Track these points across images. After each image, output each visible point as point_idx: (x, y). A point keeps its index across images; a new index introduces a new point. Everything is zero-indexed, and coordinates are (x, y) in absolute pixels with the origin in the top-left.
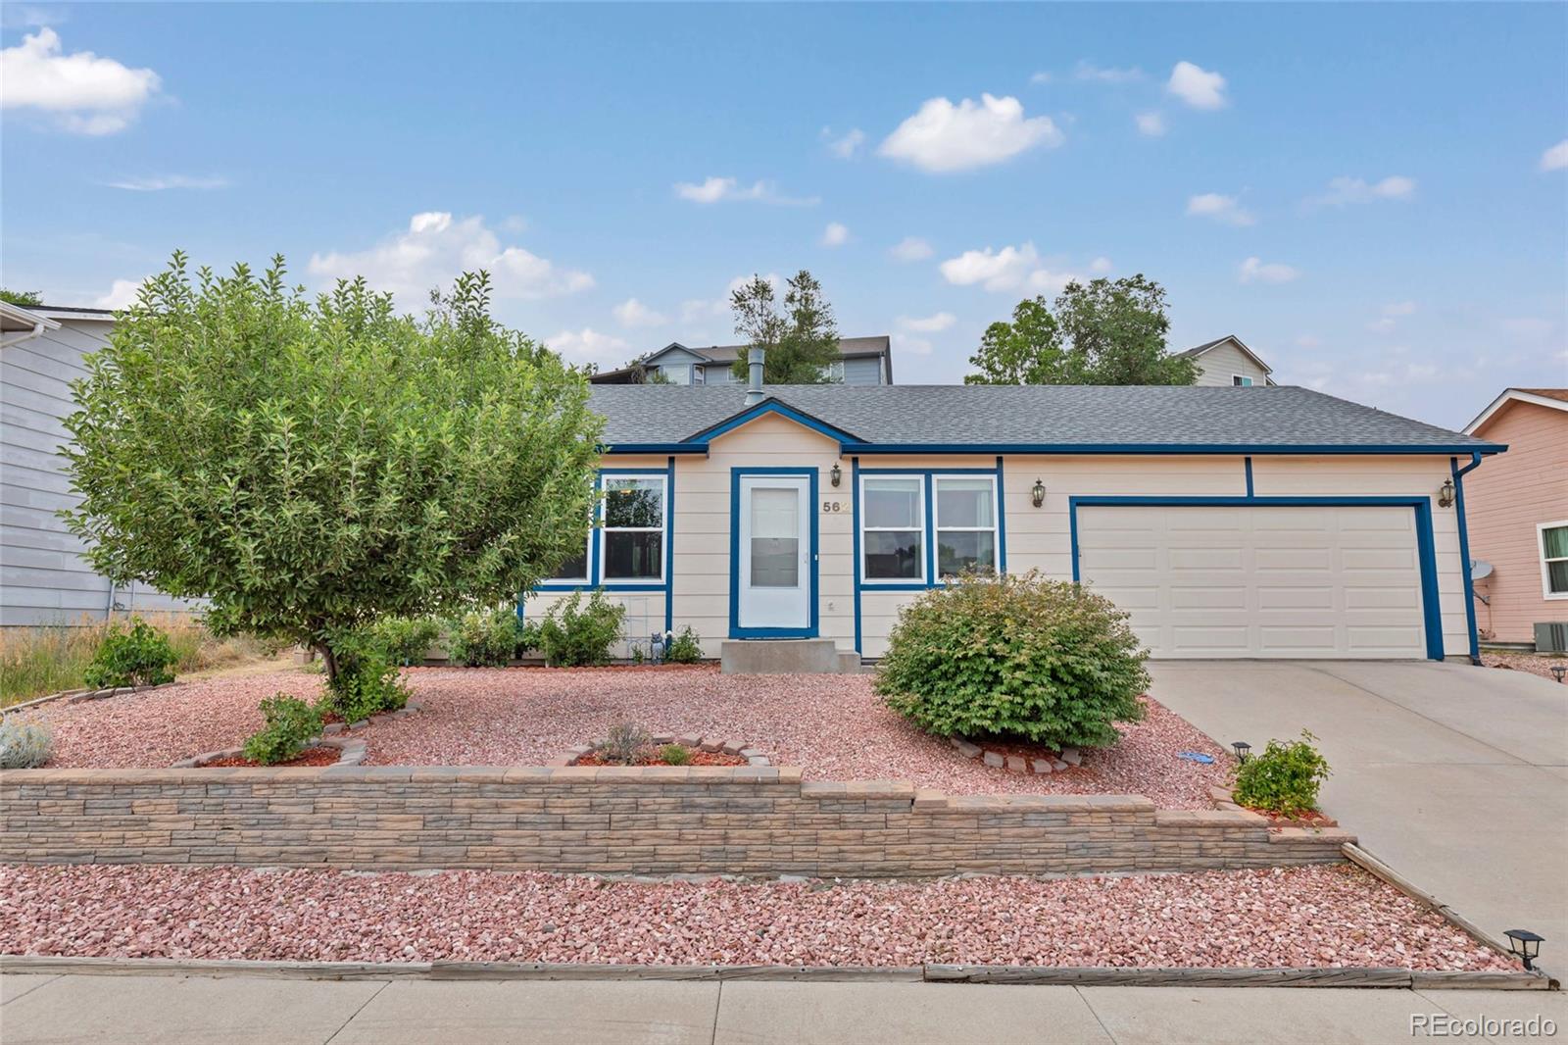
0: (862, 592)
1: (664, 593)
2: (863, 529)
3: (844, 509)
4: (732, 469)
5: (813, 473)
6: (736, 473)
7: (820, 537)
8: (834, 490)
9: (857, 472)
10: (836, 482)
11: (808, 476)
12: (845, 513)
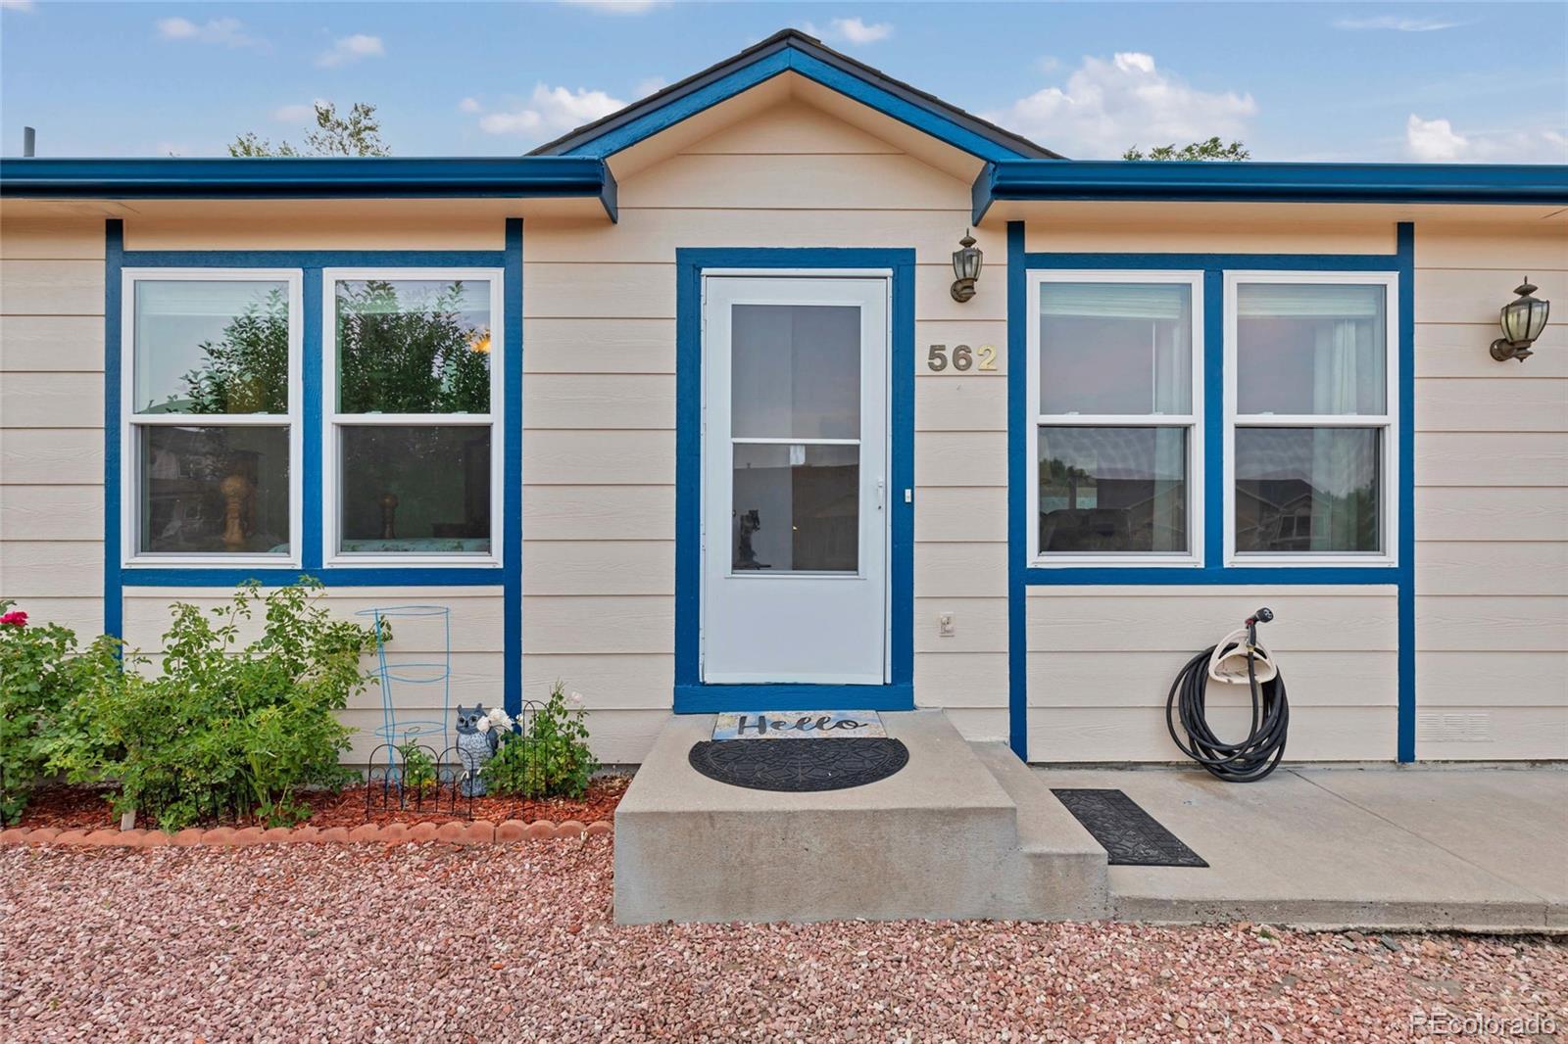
0: (1030, 590)
1: (500, 590)
2: (1034, 417)
3: (984, 365)
4: (680, 252)
5: (901, 263)
6: (692, 264)
7: (920, 441)
8: (956, 310)
9: (1021, 262)
10: (963, 291)
11: (889, 272)
12: (988, 374)
